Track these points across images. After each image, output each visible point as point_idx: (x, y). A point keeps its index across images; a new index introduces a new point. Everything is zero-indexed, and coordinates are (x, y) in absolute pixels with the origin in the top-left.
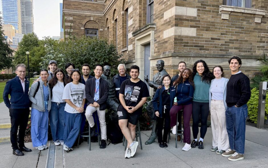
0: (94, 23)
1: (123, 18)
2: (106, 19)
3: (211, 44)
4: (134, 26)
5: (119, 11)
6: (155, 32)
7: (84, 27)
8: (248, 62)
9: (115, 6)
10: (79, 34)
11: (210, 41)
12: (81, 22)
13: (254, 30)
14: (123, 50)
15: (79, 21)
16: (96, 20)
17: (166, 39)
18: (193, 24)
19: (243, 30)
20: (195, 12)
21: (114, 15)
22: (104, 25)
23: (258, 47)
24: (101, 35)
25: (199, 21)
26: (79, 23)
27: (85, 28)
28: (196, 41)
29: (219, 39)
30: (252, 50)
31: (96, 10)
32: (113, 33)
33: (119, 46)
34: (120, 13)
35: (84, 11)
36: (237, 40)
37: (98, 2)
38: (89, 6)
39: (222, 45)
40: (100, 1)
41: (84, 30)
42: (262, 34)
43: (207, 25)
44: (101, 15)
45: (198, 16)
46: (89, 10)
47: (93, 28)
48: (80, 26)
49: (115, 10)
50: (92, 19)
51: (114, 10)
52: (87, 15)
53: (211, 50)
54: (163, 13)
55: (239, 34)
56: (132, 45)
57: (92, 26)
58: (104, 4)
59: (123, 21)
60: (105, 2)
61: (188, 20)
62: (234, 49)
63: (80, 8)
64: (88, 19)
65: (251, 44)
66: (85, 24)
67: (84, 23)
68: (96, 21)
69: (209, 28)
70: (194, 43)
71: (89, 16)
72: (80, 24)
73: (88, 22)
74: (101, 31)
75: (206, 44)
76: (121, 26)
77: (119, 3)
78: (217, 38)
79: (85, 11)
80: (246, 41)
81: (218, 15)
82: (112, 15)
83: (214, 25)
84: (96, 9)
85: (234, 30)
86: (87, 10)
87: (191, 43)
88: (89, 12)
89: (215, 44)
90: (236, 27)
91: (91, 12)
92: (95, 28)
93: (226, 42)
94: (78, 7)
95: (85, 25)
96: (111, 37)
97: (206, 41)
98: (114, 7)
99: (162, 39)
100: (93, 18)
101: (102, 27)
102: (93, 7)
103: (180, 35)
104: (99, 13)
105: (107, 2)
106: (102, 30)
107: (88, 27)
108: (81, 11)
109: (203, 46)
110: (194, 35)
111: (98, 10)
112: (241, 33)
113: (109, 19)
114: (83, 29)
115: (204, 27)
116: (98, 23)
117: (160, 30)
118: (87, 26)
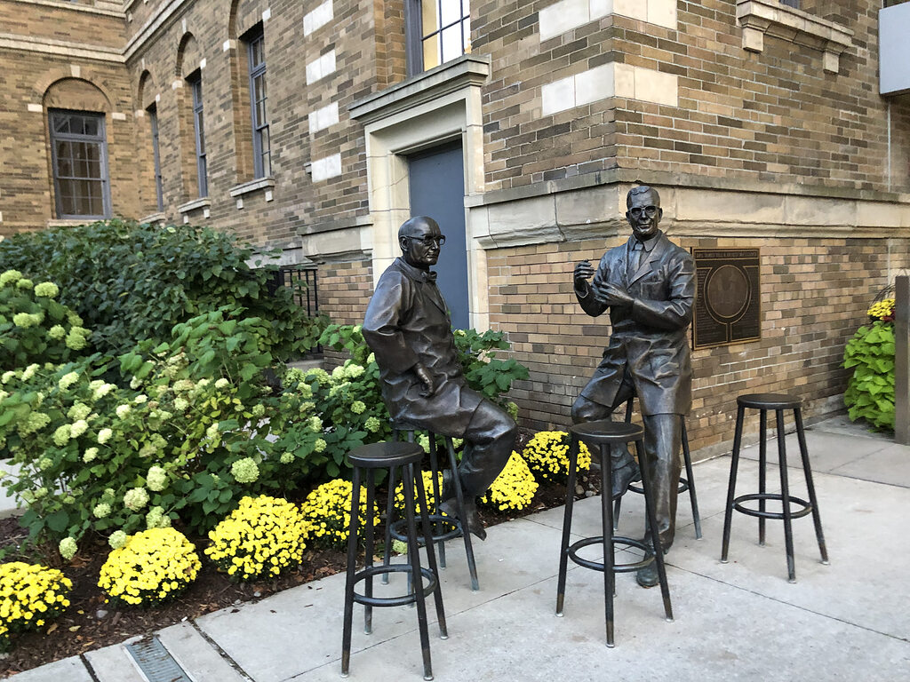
0: (87, 89)
1: (233, 64)
2: (138, 75)
3: (721, 142)
4: (343, 79)
5: (214, 40)
6: (483, 92)
7: (43, 105)
8: (819, 209)
9: (184, 22)
10: (24, 129)
11: (716, 130)
12: (30, 82)
13: (823, 95)
14: (245, 190)
15: (19, 77)
16: (96, 77)
17: (557, 115)
18: (667, 56)
19: (797, 96)
20: (671, 13)
21: (180, 57)
22: (129, 99)
23: (835, 157)
24: (117, 136)
25: (683, 49)
26: (18, 87)
27: (48, 105)
28: (679, 125)
29: (739, 124)
30: (821, 168)
31: (91, 38)
32: (181, 125)
33: (216, 175)
34: (215, 47)
35: (39, 39)
36: (784, 130)
37: (96, 5)
38: (60, 21)
39: (748, 145)
40: (106, 5)
41: (43, 114)
42: (842, 111)
43: (706, 66)
44: (113, 58)
45: (681, 27)
46: (59, 35)
47: (80, 108)
48: (24, 98)
49: (187, 37)
50: (75, 71)
51: (179, 37)
52: (51, 56)
53: (721, 163)
54: (537, 14)
55: (787, 107)
56: (338, 156)
57: (77, 102)
58: (124, 16)
59: (234, 78)
60: (130, 8)
61: (651, 41)
62: (779, 162)
63: (20, 27)
64: (56, 73)
65: (818, 146)
66: (47, 91)
67: (41, 87)
68: (97, 83)
69: (712, 78)
70: (673, 135)
71: (62, 61)
72: (24, 91)
73: (62, 85)
74: (116, 122)
75: (706, 140)
76: (224, 96)
77: (210, 10)
78: (736, 119)
79: (43, 40)
80: (806, 134)
81: (732, 32)
82: (174, 57)
83: (725, 70)
84: (90, 35)
85: (775, 92)
86: (51, 37)
87: (665, 133)
88: (61, 43)
89: (731, 143)
90: (782, 84)
91: (68, 44)
92: (93, 109)
93: (758, 136)
94: (12, 20)
95: (45, 95)
96: (168, 142)
97: (707, 129)
98: (184, 26)
99: (536, 116)
100: (81, 71)
101: (120, 106)
102: (76, 26)
103: (632, 96)
104: (105, 49)
105: (141, 10)
106: (121, 116)
107: (59, 102)
108: (24, 38)
109: (699, 149)
110: (672, 101)
111: (100, 40)
112: (794, 105)
113: (154, 74)
114: (38, 113)
115: (698, 75)
116: (103, 88)
117: (519, 83)
118: (55, 99)
